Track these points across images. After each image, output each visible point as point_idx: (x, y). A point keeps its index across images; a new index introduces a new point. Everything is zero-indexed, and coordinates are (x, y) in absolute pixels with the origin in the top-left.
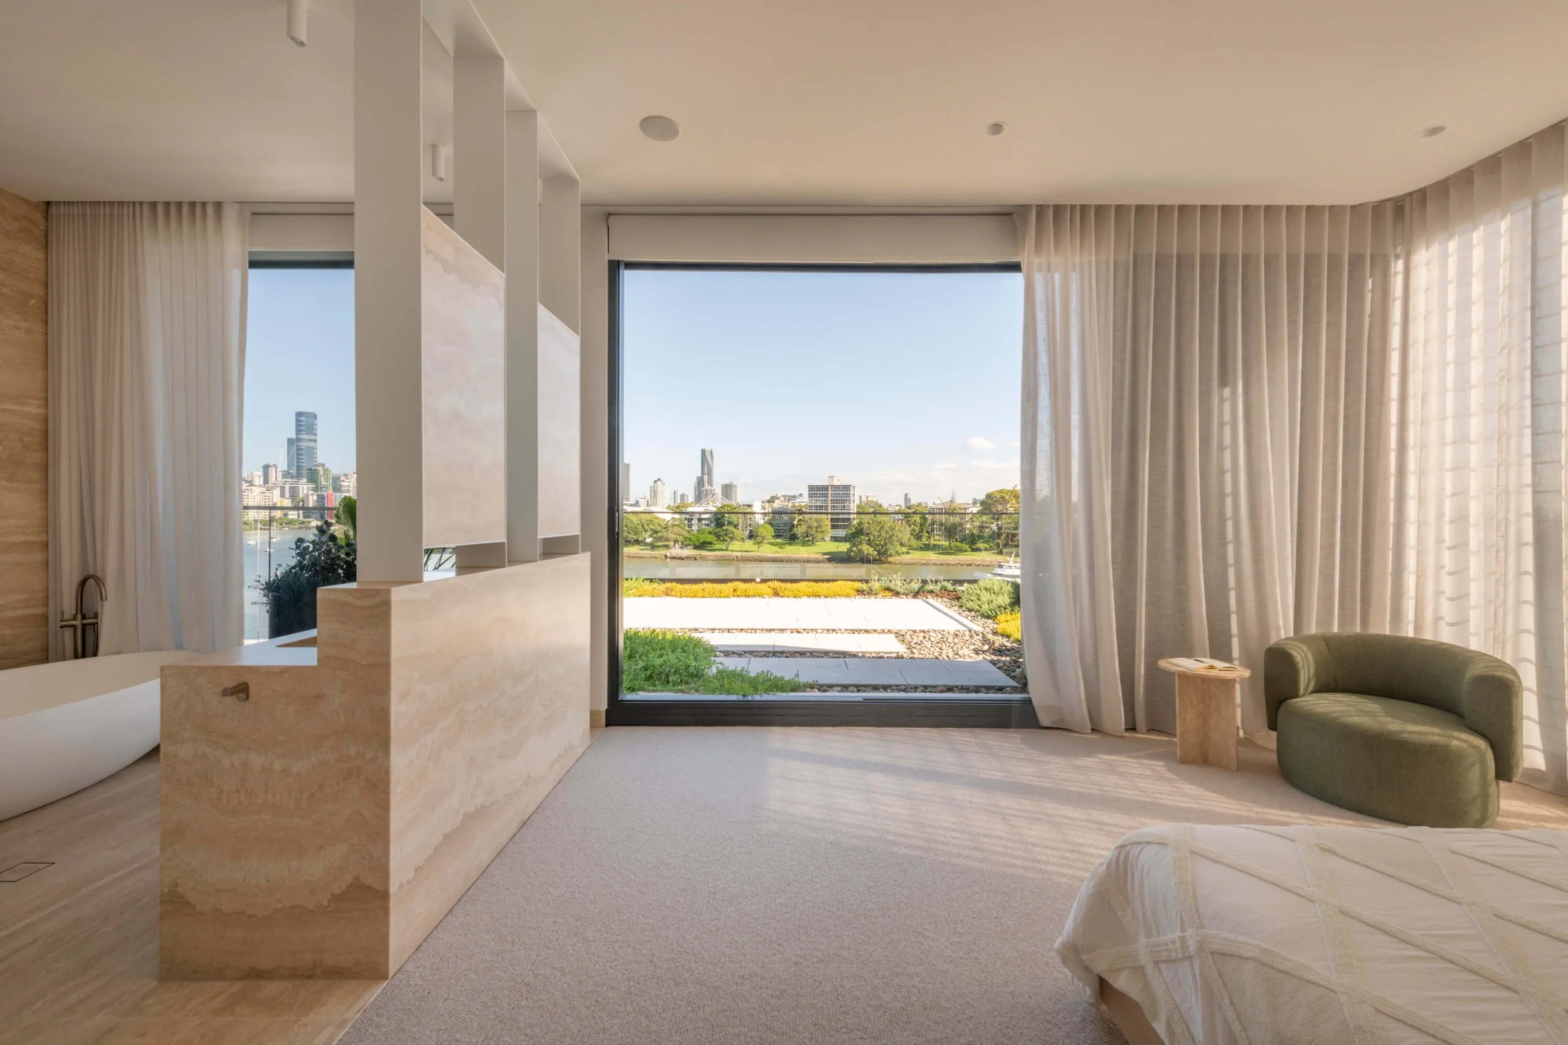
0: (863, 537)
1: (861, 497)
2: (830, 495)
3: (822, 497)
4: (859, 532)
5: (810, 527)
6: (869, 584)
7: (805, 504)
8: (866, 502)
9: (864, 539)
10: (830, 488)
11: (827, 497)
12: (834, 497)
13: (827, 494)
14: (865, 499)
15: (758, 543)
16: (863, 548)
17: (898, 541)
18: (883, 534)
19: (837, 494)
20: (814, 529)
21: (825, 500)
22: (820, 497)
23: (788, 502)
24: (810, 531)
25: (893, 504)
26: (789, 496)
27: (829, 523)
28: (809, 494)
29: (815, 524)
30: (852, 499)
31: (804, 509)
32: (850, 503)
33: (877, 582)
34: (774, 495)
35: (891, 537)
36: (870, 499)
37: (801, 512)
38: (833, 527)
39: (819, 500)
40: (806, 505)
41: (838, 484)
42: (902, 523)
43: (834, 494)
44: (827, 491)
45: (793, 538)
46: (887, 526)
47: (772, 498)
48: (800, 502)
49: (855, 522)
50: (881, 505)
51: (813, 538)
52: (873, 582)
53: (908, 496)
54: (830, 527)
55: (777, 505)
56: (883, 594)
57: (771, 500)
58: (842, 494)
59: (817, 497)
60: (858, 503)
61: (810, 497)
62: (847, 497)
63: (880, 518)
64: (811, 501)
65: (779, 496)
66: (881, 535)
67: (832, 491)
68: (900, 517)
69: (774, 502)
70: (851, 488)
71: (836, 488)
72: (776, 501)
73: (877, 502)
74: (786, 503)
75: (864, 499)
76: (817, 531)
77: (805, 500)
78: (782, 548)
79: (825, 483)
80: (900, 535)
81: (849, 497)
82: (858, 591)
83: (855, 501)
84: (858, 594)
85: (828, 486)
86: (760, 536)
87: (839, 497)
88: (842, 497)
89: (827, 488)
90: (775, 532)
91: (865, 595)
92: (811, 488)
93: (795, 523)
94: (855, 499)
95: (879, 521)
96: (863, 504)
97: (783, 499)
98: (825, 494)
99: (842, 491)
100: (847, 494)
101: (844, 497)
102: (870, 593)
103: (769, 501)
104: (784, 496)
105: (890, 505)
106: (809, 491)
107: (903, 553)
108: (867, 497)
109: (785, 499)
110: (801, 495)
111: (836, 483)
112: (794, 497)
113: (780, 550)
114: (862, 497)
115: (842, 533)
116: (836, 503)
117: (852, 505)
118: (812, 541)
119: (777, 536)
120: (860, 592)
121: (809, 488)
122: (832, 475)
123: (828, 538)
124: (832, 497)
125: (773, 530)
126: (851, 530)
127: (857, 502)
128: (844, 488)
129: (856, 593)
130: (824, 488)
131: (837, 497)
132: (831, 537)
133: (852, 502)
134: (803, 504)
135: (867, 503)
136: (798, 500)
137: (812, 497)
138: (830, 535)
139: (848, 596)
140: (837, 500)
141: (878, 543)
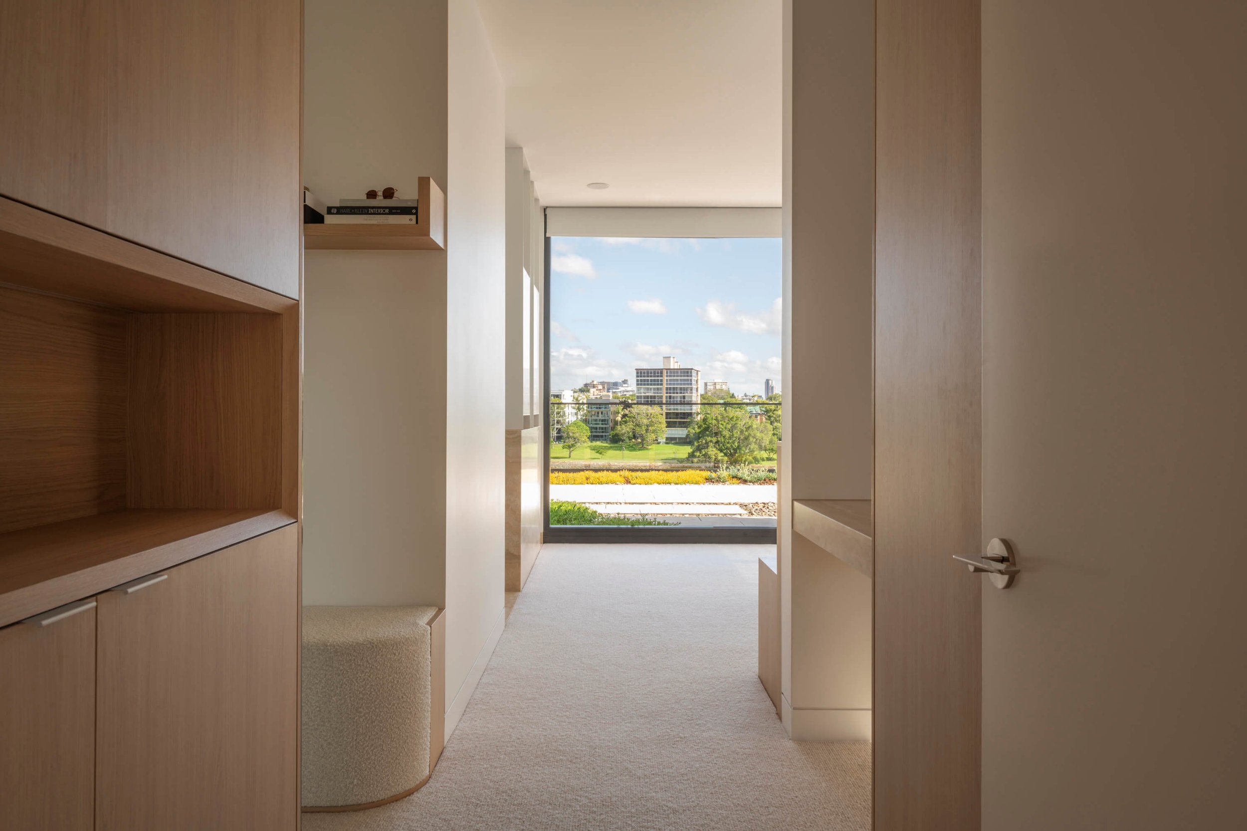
0: (709, 439)
1: (706, 384)
2: (665, 382)
3: (654, 385)
4: (706, 429)
5: (638, 425)
6: (717, 473)
7: (631, 393)
8: (713, 391)
9: (711, 441)
10: (665, 372)
11: (662, 384)
12: (670, 384)
13: (662, 380)
14: (712, 387)
15: (569, 447)
16: (709, 453)
17: (755, 443)
18: (737, 433)
19: (674, 380)
20: (644, 428)
21: (658, 389)
22: (651, 385)
23: (608, 392)
24: (638, 429)
25: (750, 394)
26: (608, 383)
27: (663, 419)
28: (637, 381)
29: (645, 421)
30: (694, 387)
31: (630, 401)
32: (692, 393)
33: (725, 471)
34: (589, 382)
35: (746, 438)
36: (718, 387)
37: (626, 405)
38: (670, 425)
39: (651, 389)
40: (632, 395)
41: (676, 367)
42: (761, 419)
43: (670, 380)
44: (662, 376)
45: (616, 440)
46: (740, 424)
47: (586, 385)
48: (624, 391)
49: (699, 418)
50: (733, 394)
51: (643, 440)
52: (722, 472)
53: (770, 382)
54: (664, 425)
55: (593, 394)
56: (731, 482)
57: (585, 389)
58: (681, 380)
59: (648, 385)
60: (703, 393)
61: (638, 384)
62: (688, 384)
63: (732, 412)
64: (638, 389)
65: (595, 383)
66: (733, 435)
67: (667, 376)
68: (757, 409)
69: (588, 391)
70: (694, 374)
71: (672, 372)
72: (592, 390)
73: (728, 392)
74: (605, 393)
75: (710, 387)
76: (647, 430)
77: (631, 388)
78: (601, 453)
79: (660, 366)
80: (758, 435)
81: (691, 384)
82: (706, 479)
83: (699, 389)
84: (707, 482)
85: (662, 369)
86: (571, 437)
87: (678, 384)
88: (681, 384)
89: (662, 373)
90: (591, 432)
91: (713, 482)
92: (640, 373)
93: (619, 418)
94: (699, 386)
95: (731, 416)
96: (709, 394)
97: (600, 387)
98: (658, 380)
99: (681, 376)
100: (688, 380)
101: (684, 384)
102: (719, 480)
103: (581, 391)
104: (603, 383)
105: (746, 395)
106: (637, 376)
107: (763, 460)
108: (715, 384)
109: (604, 387)
110: (625, 382)
111: (673, 365)
112: (616, 384)
113: (598, 455)
114: (708, 384)
115: (680, 432)
116: (674, 393)
117: (694, 395)
118: (642, 443)
119: (593, 438)
120: (709, 480)
121: (637, 373)
122: (669, 356)
123: (662, 440)
124: (667, 384)
125: (588, 428)
126: (694, 429)
127: (701, 391)
128: (684, 372)
129: (705, 481)
130: (659, 372)
131: (674, 384)
132: (667, 439)
133: (694, 391)
134: (628, 394)
135: (715, 393)
136: (621, 389)
137: (641, 385)
138: (665, 436)
139: (697, 483)
140: (674, 388)
141: (729, 445)
